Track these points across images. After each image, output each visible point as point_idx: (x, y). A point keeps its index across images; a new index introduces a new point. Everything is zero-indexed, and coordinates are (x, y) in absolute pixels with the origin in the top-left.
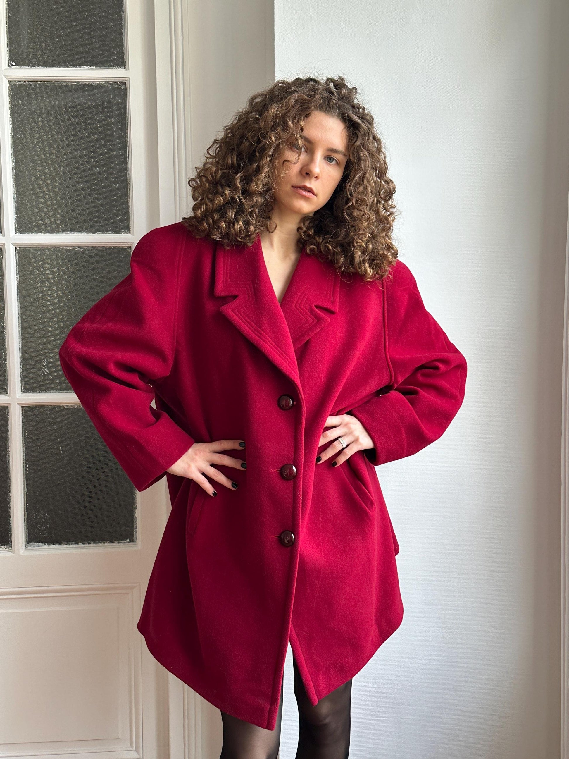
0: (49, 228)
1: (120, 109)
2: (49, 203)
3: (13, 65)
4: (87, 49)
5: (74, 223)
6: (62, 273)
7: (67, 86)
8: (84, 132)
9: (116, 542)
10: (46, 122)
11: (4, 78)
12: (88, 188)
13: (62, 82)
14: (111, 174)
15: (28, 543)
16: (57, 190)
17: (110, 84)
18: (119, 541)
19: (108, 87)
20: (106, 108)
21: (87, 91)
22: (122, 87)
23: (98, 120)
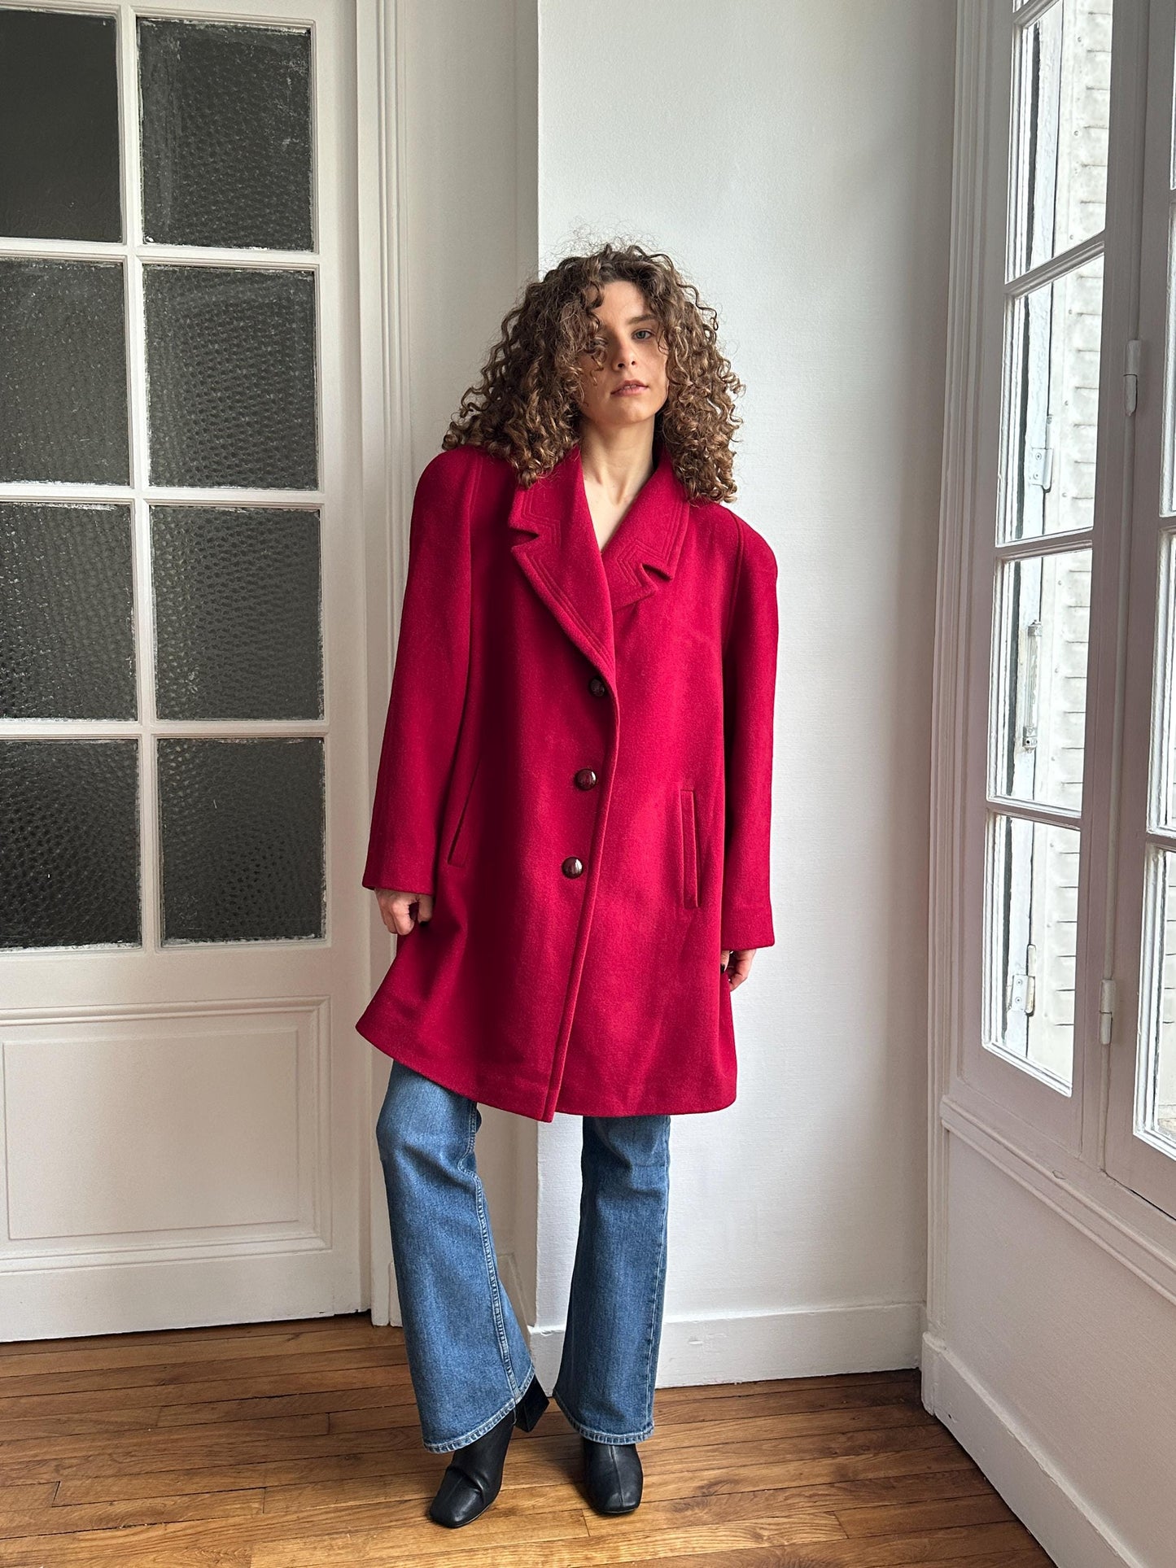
1: (304, 310)
3: (149, 241)
4: (258, 223)
5: (236, 473)
7: (229, 274)
8: (252, 342)
9: (296, 937)
11: (137, 259)
12: (257, 422)
13: (220, 268)
14: (291, 403)
15: (166, 939)
17: (291, 273)
18: (300, 937)
19: (288, 278)
20: (285, 307)
21: (257, 282)
22: (309, 279)
23: (273, 325)
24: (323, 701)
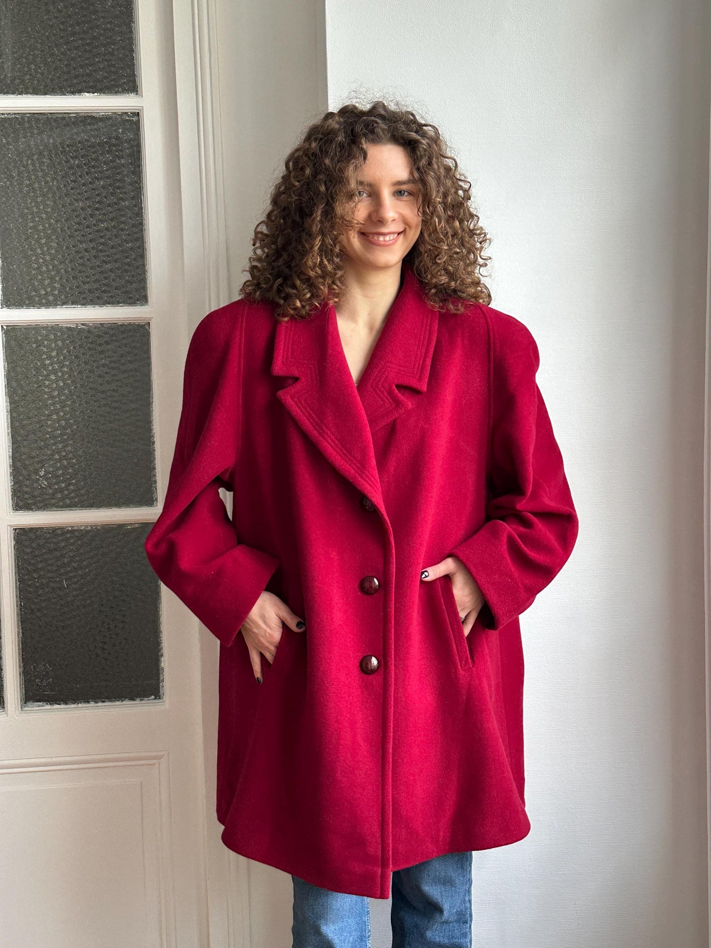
0: (44, 301)
1: (132, 147)
2: (44, 268)
4: (88, 72)
5: (76, 293)
6: (62, 358)
7: (64, 118)
8: (87, 177)
9: (138, 699)
10: (37, 165)
12: (93, 248)
13: (57, 113)
14: (122, 230)
15: (25, 703)
16: (53, 251)
17: (119, 115)
18: (141, 698)
19: (116, 119)
20: (114, 145)
21: (89, 124)
22: (135, 119)
23: (104, 162)
24: (156, 489)
